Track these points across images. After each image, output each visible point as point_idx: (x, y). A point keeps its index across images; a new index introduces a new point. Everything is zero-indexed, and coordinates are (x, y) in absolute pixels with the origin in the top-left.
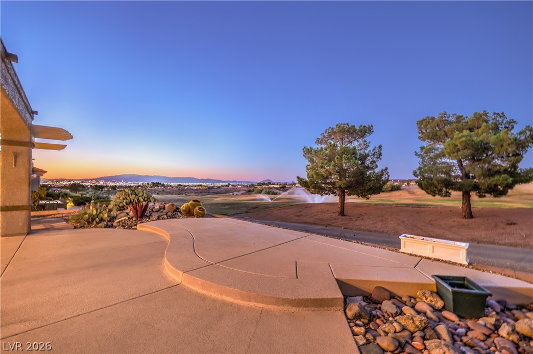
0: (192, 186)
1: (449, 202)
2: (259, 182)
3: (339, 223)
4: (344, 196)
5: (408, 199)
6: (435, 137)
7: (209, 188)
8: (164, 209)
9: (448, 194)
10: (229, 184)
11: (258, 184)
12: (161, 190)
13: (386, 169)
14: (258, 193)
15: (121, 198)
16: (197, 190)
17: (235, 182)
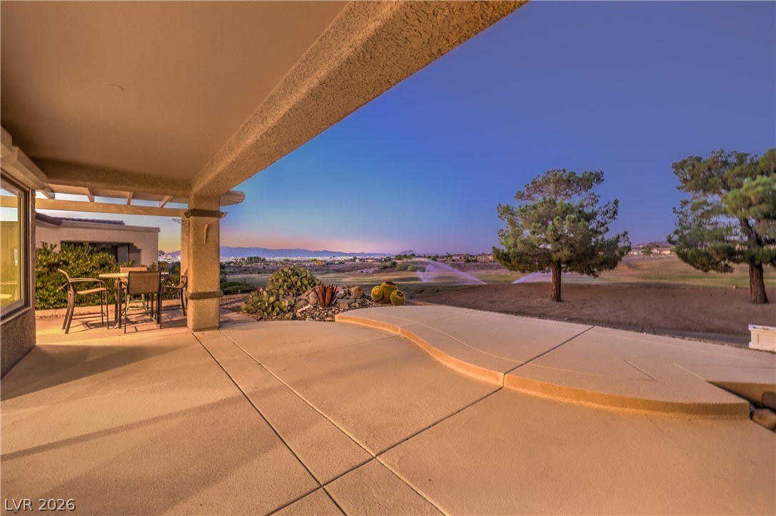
0: (304, 261)
1: (695, 280)
2: (397, 253)
3: (557, 312)
4: (560, 272)
5: (629, 276)
6: (705, 186)
7: (327, 264)
8: (349, 294)
9: (727, 269)
10: (356, 258)
11: (397, 256)
12: (261, 267)
13: (626, 233)
14: (402, 270)
15: (280, 281)
16: (311, 266)
17: (362, 254)
